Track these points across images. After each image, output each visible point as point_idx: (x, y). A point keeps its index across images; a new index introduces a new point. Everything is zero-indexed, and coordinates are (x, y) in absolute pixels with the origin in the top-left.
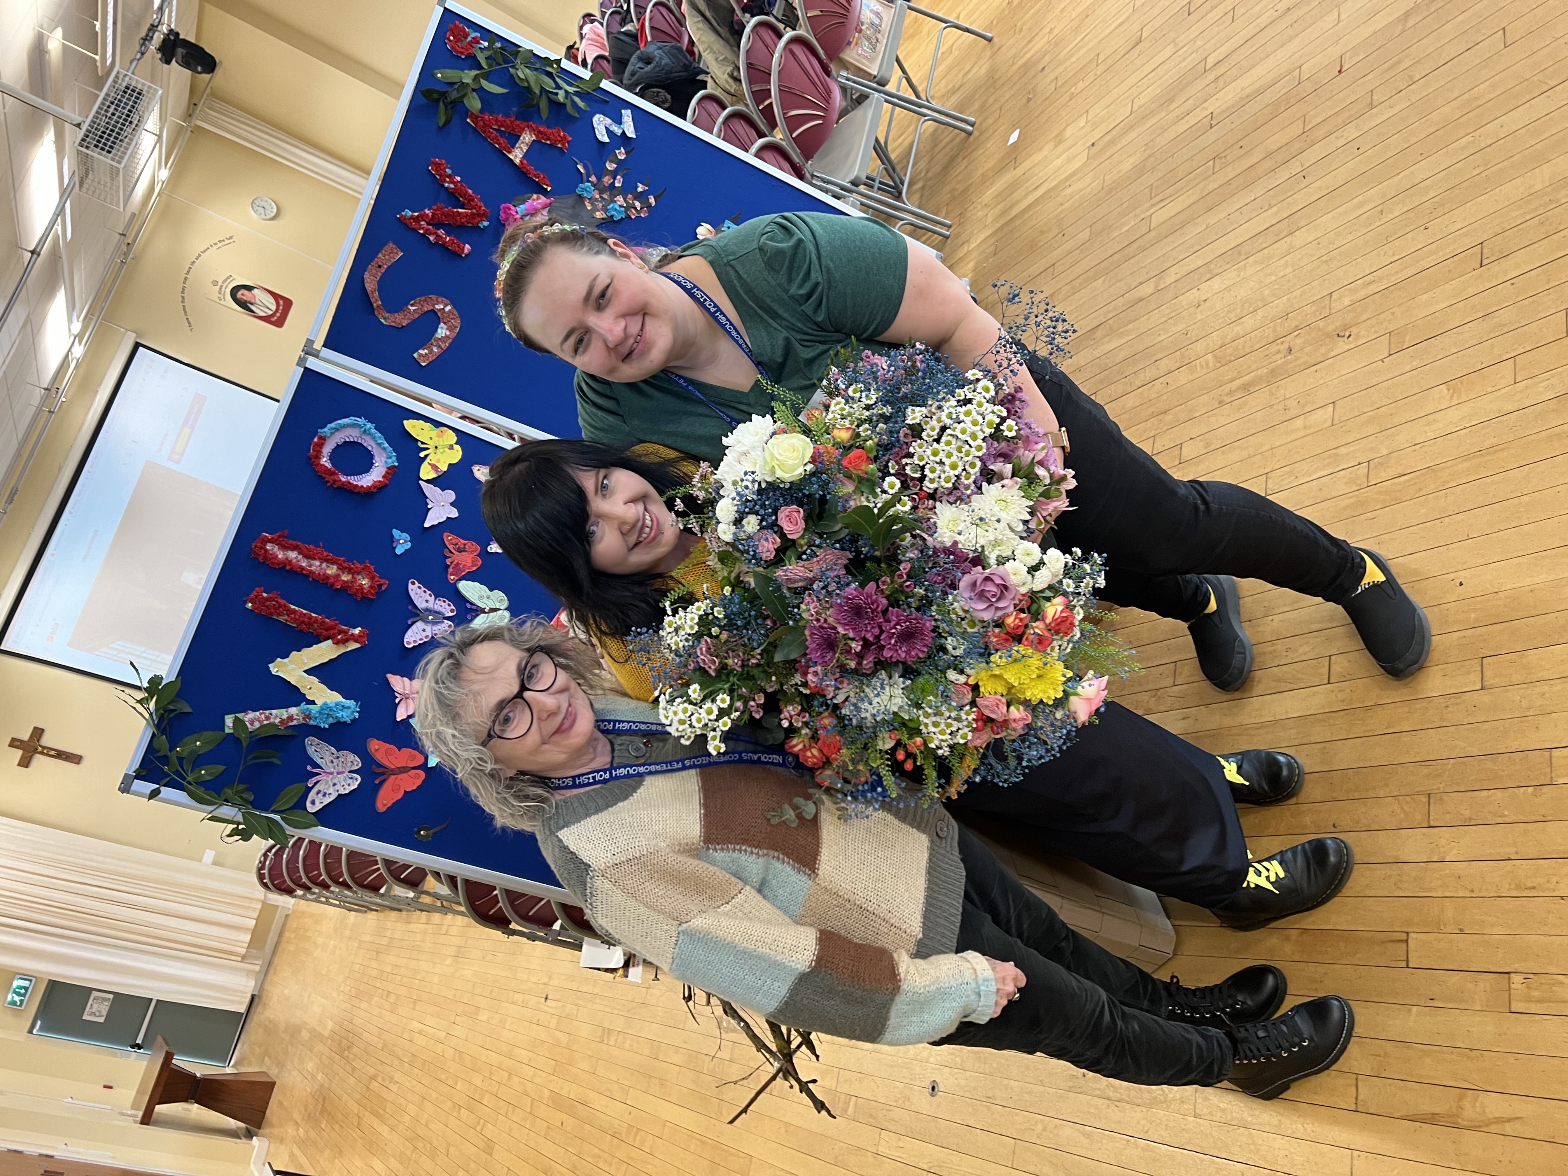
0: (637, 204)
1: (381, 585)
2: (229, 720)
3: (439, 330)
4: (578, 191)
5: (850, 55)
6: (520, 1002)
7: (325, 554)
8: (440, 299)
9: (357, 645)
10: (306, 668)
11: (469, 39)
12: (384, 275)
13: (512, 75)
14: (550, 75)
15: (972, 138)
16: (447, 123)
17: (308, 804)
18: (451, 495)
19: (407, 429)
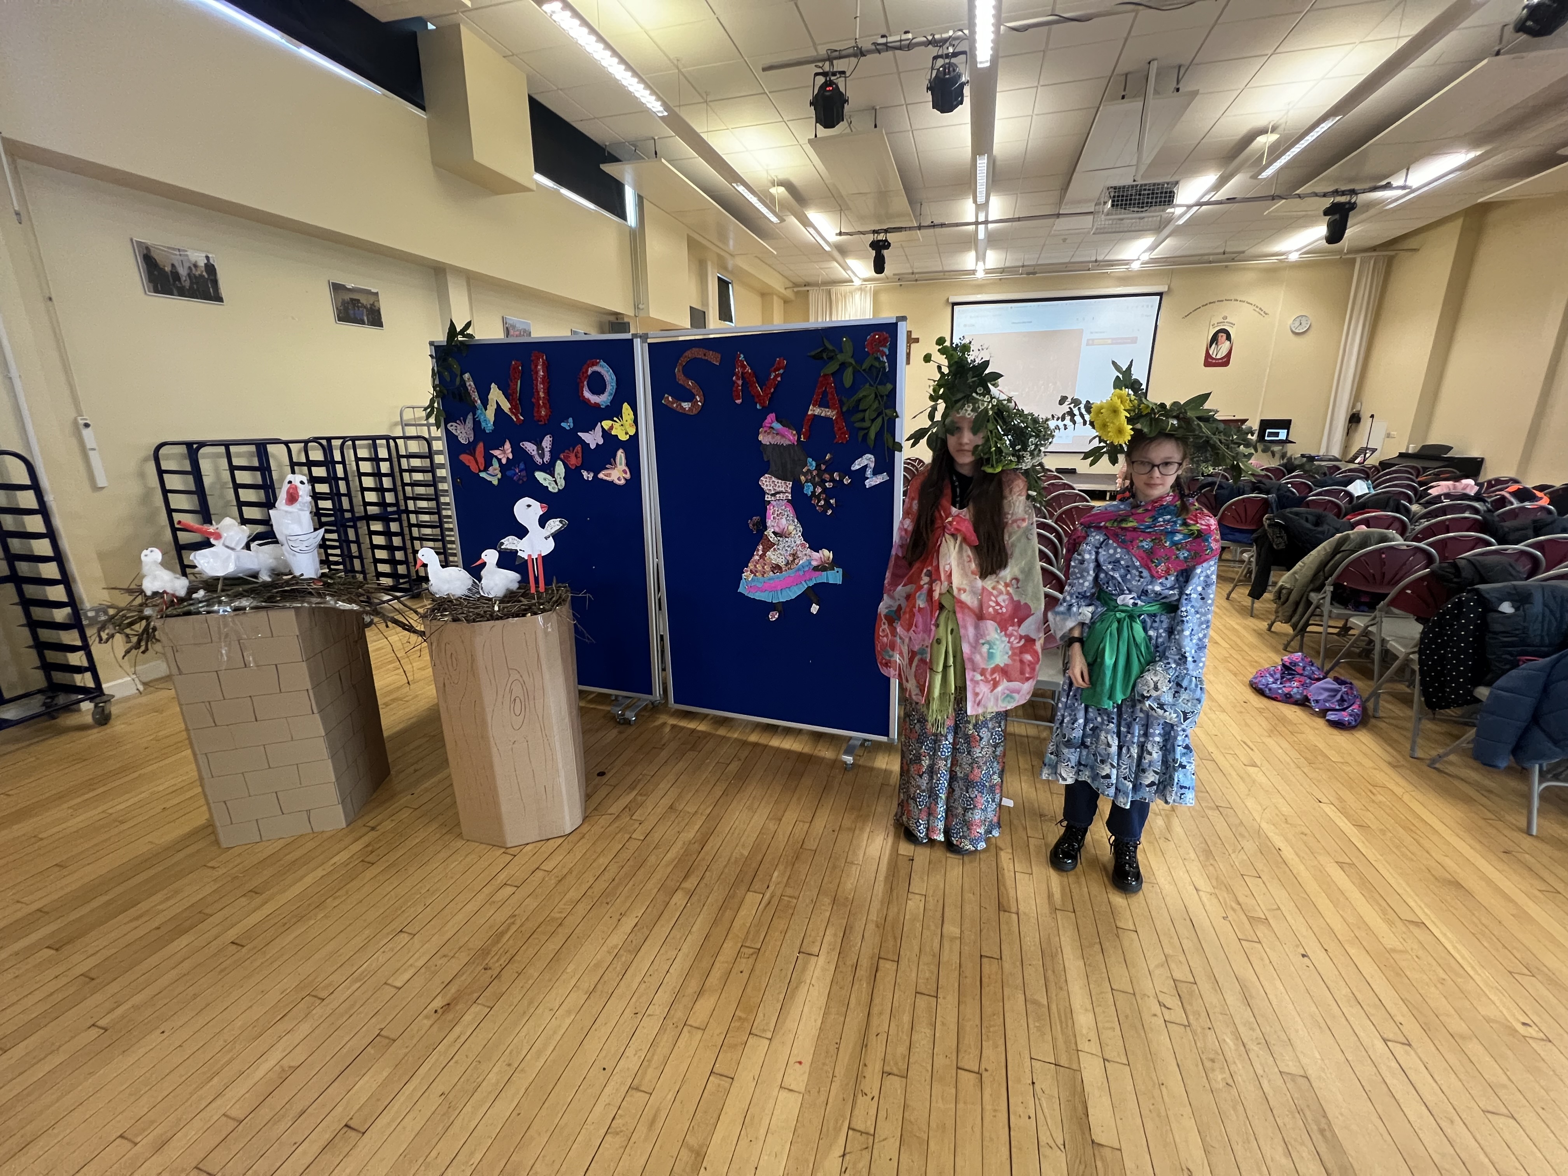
0: (822, 502)
1: (544, 421)
2: (467, 375)
3: (686, 403)
4: (809, 460)
8: (702, 397)
9: (515, 421)
10: (498, 401)
11: (882, 349)
12: (701, 359)
13: (863, 386)
14: (880, 413)
16: (812, 357)
17: (449, 424)
18: (601, 442)
19: (626, 406)
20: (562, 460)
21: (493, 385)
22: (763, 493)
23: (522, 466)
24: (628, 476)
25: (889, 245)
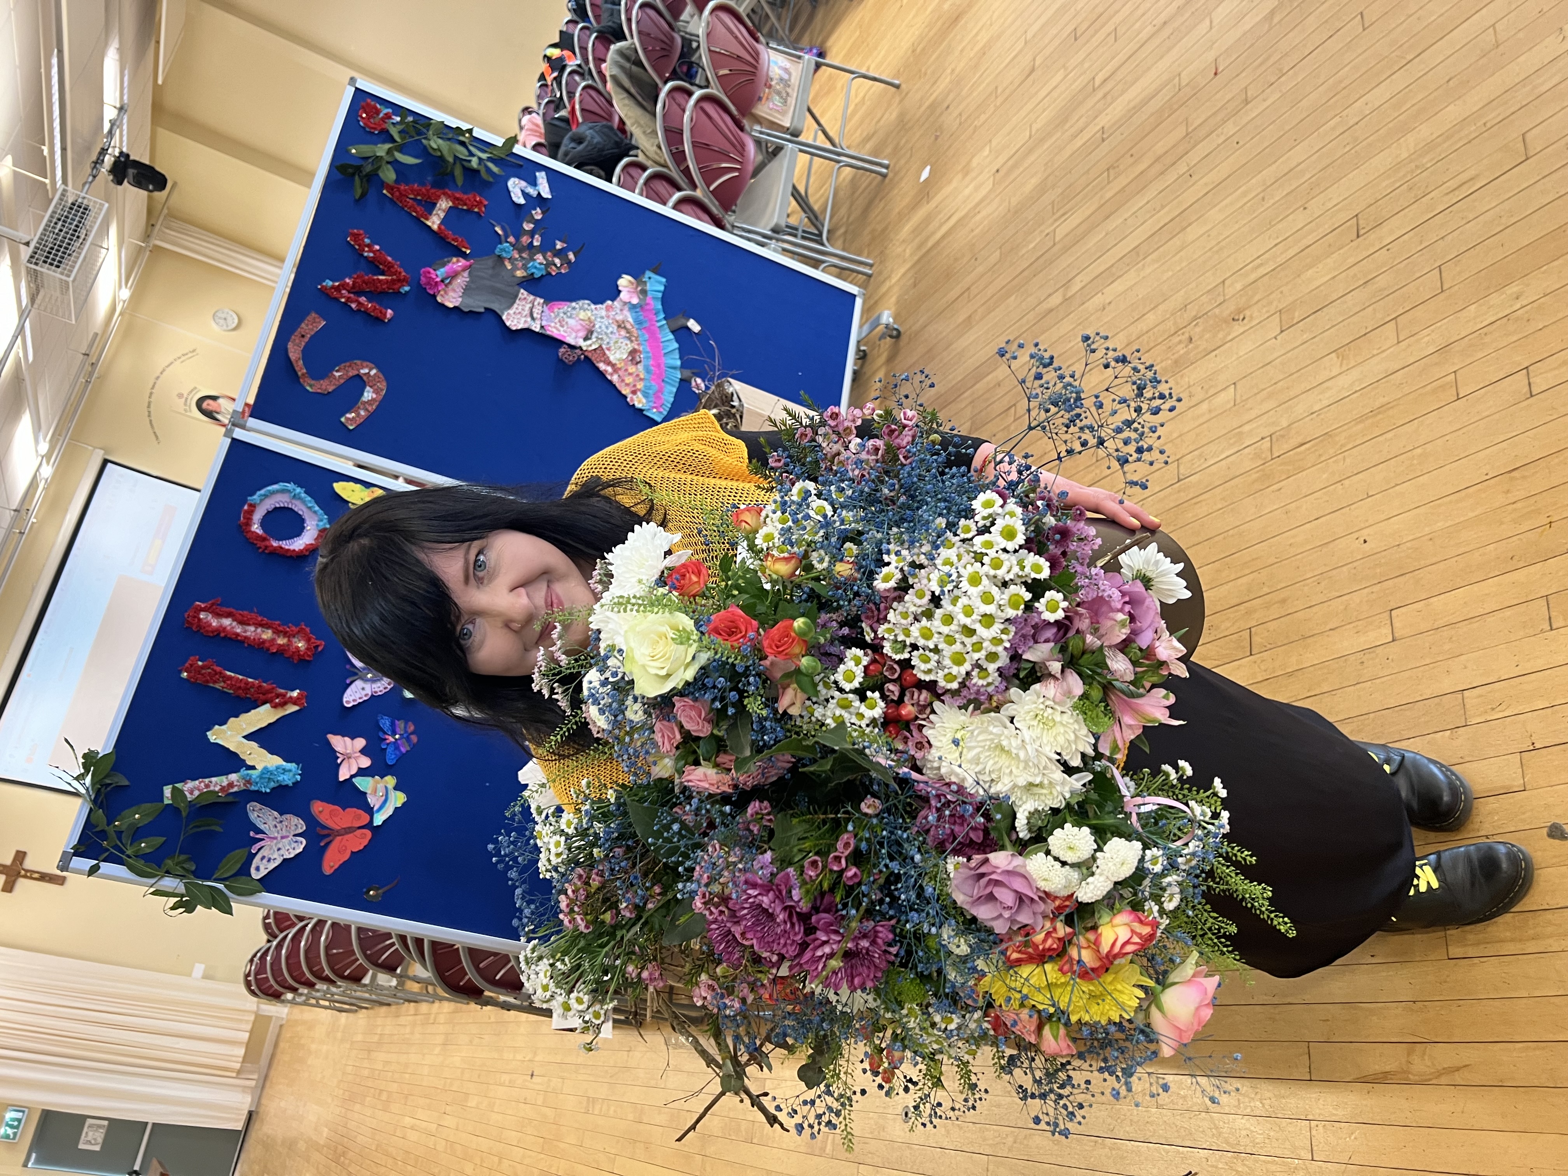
0: (557, 261)
1: (316, 647)
2: (167, 791)
3: (366, 394)
4: (497, 251)
5: (762, 110)
6: (507, 1083)
7: (260, 619)
8: (365, 364)
9: (296, 708)
10: (245, 734)
11: (381, 115)
12: (307, 343)
13: (425, 147)
14: (463, 144)
15: (887, 180)
16: (363, 195)
17: (253, 871)
19: (336, 490)
21: (211, 735)
22: (528, 330)
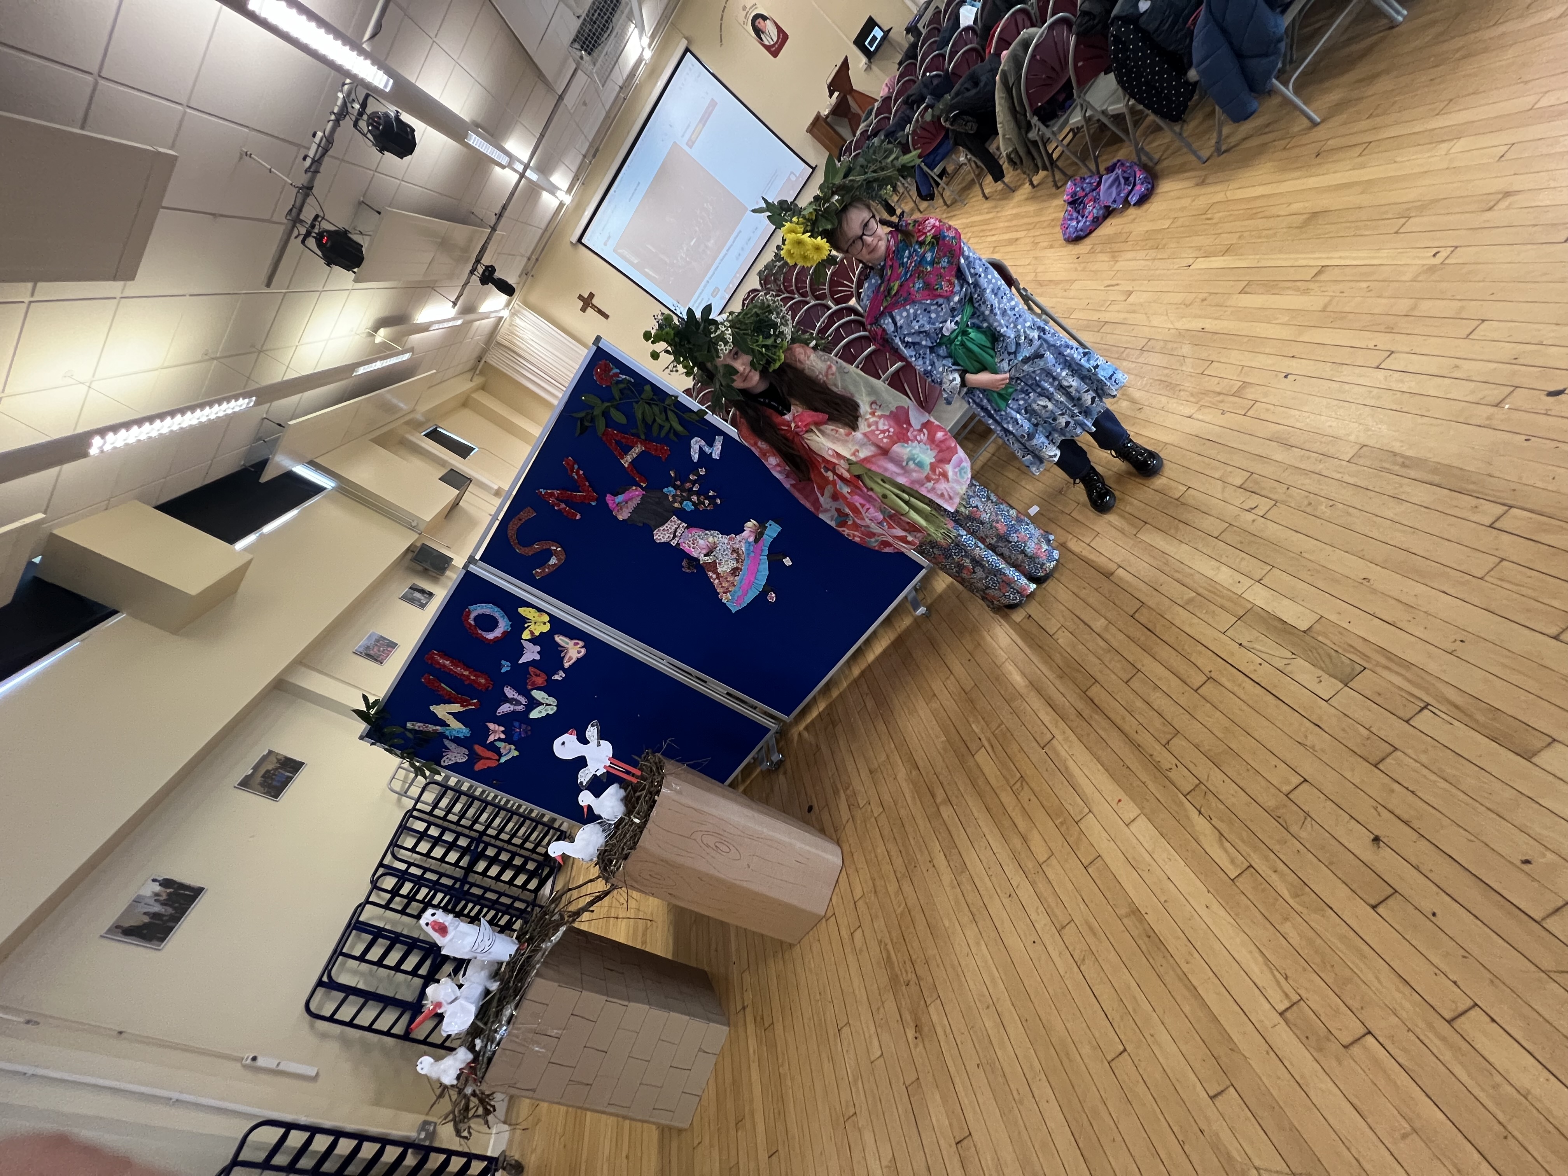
0: (707, 502)
1: (490, 685)
2: (409, 724)
3: (551, 560)
4: (665, 490)
8: (555, 544)
9: (474, 707)
10: (448, 712)
11: (611, 374)
12: (522, 526)
14: (665, 409)
16: (581, 434)
17: (444, 762)
18: (538, 648)
19: (521, 610)
20: (532, 689)
21: (432, 708)
22: (667, 544)
23: (516, 724)
24: (581, 643)
25: (492, 267)
